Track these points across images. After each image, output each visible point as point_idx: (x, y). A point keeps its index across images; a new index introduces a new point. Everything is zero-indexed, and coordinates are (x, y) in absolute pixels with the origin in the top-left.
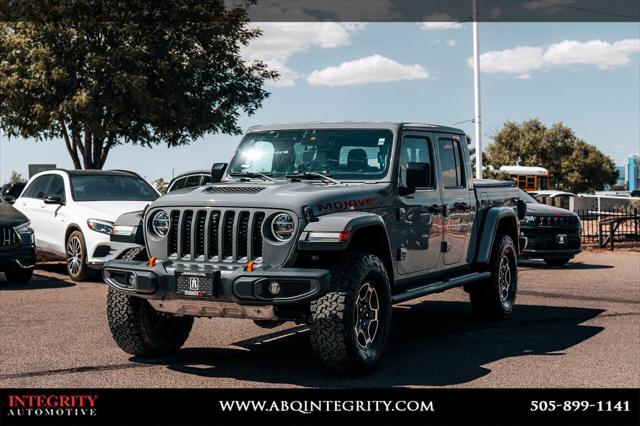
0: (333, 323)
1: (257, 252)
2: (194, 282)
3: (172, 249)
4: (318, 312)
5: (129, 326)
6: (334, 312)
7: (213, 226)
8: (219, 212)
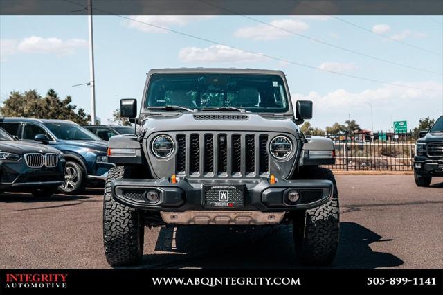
0: (330, 224)
1: (263, 168)
2: (224, 194)
3: (179, 167)
4: (317, 214)
5: (129, 238)
6: (330, 214)
7: (222, 147)
8: (225, 136)
